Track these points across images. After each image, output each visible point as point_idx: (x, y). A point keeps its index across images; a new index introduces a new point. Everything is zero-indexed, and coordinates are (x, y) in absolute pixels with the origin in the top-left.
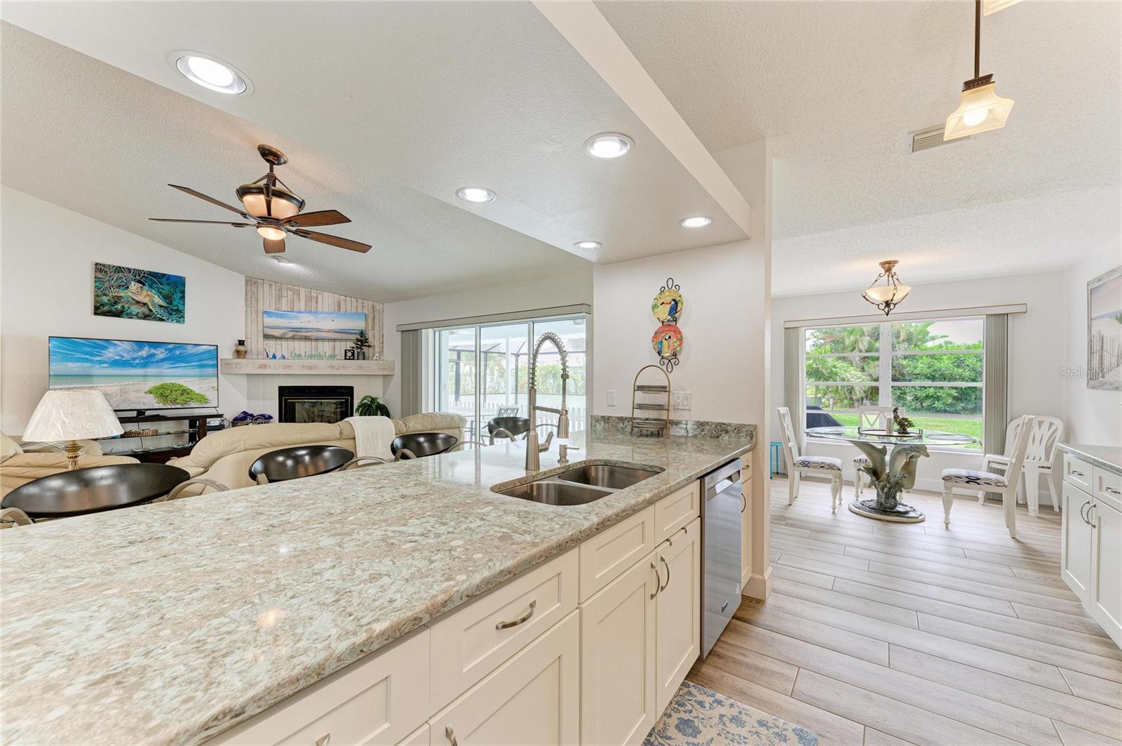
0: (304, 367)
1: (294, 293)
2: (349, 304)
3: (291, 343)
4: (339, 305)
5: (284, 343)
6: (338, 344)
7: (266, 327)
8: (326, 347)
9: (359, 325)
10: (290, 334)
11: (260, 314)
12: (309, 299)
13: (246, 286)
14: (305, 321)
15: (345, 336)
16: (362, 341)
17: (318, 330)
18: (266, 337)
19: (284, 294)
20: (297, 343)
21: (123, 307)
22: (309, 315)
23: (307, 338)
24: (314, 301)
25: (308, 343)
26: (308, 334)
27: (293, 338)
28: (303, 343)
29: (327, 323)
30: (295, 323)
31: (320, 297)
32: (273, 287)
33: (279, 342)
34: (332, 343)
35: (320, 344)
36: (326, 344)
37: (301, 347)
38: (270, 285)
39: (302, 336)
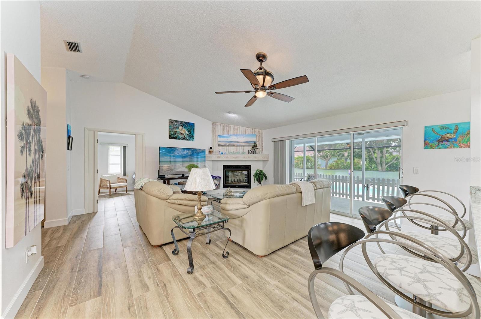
0: (233, 157)
1: (229, 128)
2: (249, 131)
3: (227, 148)
4: (245, 131)
5: (225, 148)
6: (245, 147)
7: (219, 142)
8: (240, 149)
9: (253, 139)
10: (228, 144)
11: (217, 136)
12: (234, 129)
13: (212, 125)
14: (233, 139)
15: (248, 144)
16: (255, 146)
17: (238, 142)
18: (219, 145)
19: (225, 128)
20: (230, 148)
21: (177, 135)
22: (234, 136)
23: (234, 146)
24: (236, 130)
25: (234, 148)
26: (234, 144)
27: (228, 146)
28: (232, 148)
29: (241, 139)
30: (229, 140)
31: (238, 129)
32: (221, 125)
33: (223, 147)
34: (243, 147)
35: (238, 148)
36: (241, 148)
37: (231, 149)
38: (220, 125)
39: (232, 145)
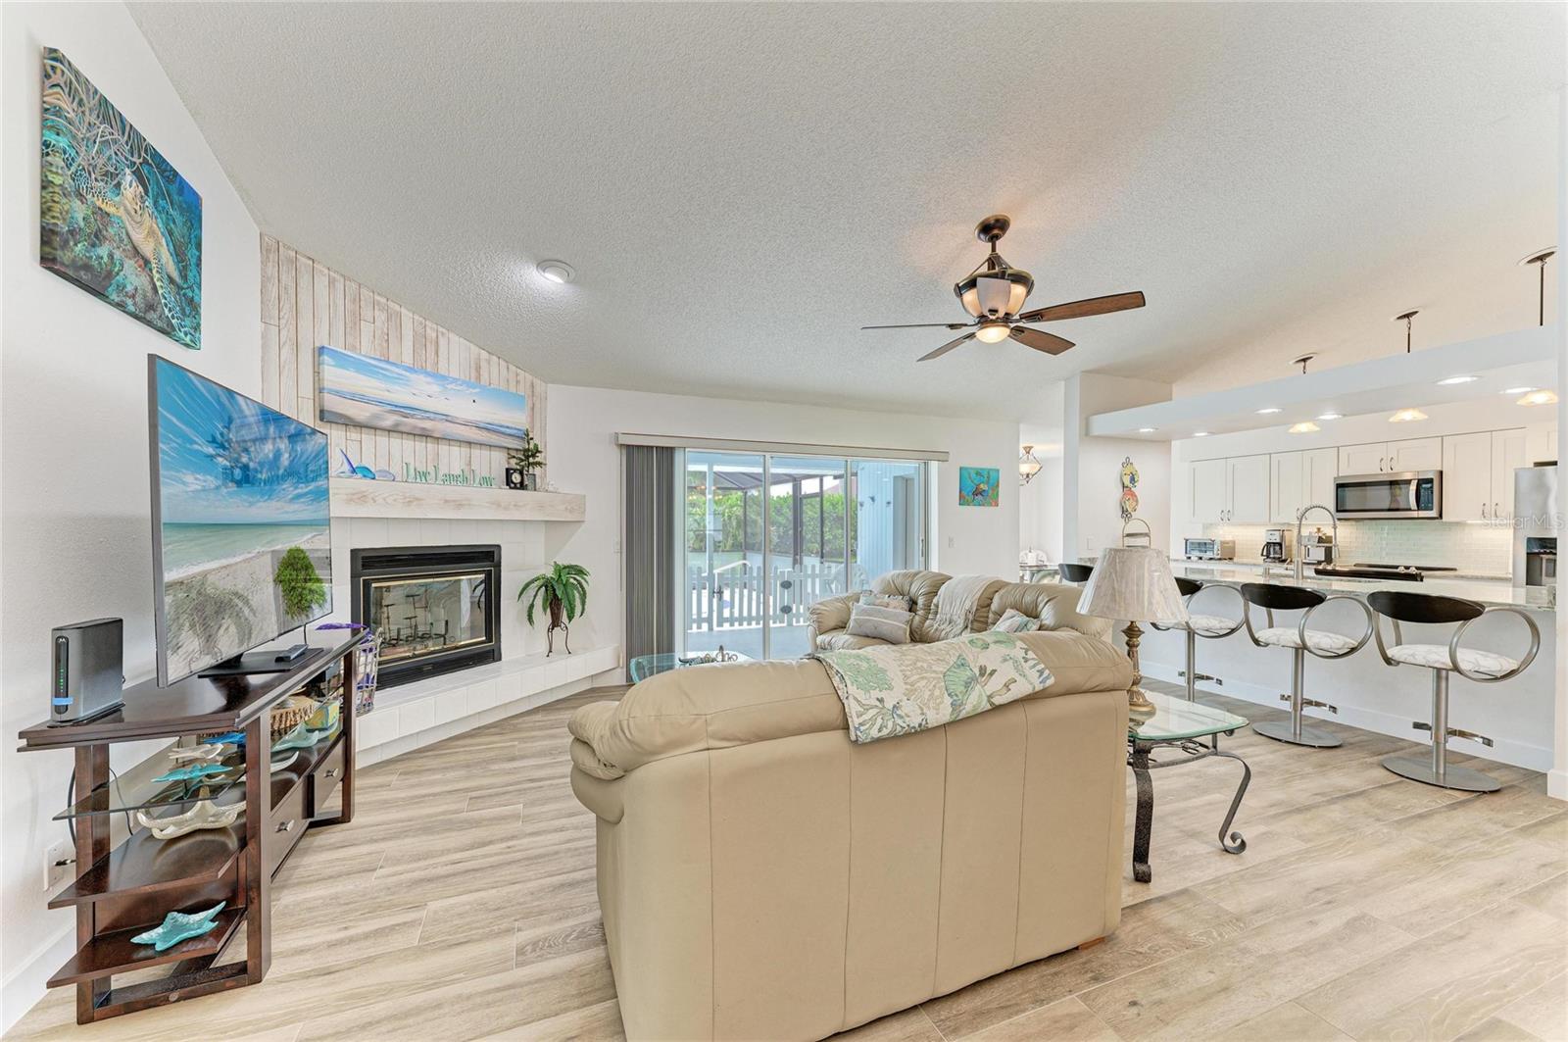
1: (388, 320)
2: (496, 371)
3: (382, 440)
4: (478, 369)
5: (367, 437)
6: (476, 452)
8: (453, 459)
9: (518, 419)
10: (389, 421)
11: (306, 358)
12: (421, 341)
13: (264, 263)
14: (421, 393)
15: (494, 439)
16: (529, 456)
17: (448, 419)
19: (367, 313)
20: (396, 442)
21: (111, 256)
22: (429, 379)
23: (425, 435)
24: (431, 348)
25: (420, 445)
26: (427, 425)
27: (390, 431)
28: (408, 444)
29: (468, 408)
30: (401, 396)
31: (442, 341)
32: (340, 286)
33: (354, 434)
34: (465, 450)
35: (444, 448)
36: (455, 450)
37: (404, 452)
38: (331, 282)
39: (415, 427)
